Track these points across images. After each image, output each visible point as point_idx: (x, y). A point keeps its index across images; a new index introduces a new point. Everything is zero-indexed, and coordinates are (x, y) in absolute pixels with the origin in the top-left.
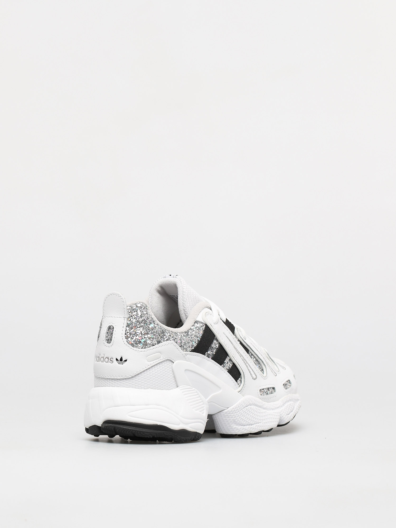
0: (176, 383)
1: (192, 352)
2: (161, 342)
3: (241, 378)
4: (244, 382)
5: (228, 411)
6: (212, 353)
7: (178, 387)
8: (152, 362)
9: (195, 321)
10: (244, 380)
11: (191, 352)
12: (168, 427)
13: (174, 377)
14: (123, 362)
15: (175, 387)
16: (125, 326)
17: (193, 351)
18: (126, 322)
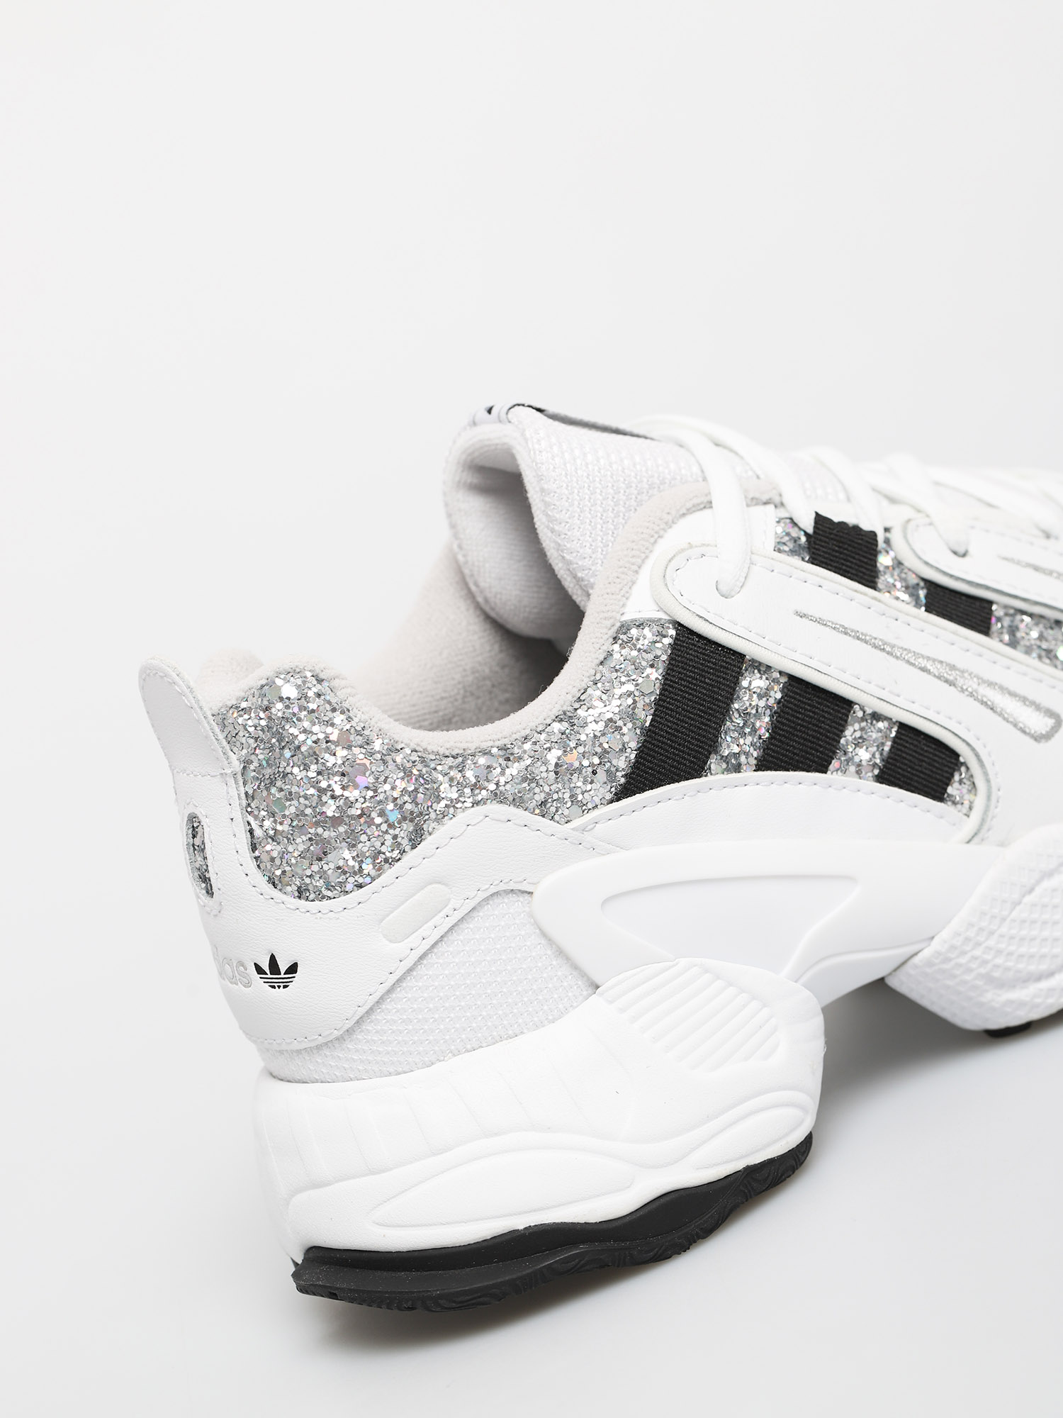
0: (583, 974)
1: (618, 800)
2: (430, 834)
3: (968, 768)
4: (988, 781)
5: (938, 953)
6: (749, 739)
7: (598, 987)
8: (413, 940)
9: (618, 624)
10: (986, 774)
11: (615, 805)
12: (575, 1221)
13: (560, 952)
14: (282, 976)
15: (585, 993)
16: (237, 814)
17: (625, 792)
18: (235, 792)
